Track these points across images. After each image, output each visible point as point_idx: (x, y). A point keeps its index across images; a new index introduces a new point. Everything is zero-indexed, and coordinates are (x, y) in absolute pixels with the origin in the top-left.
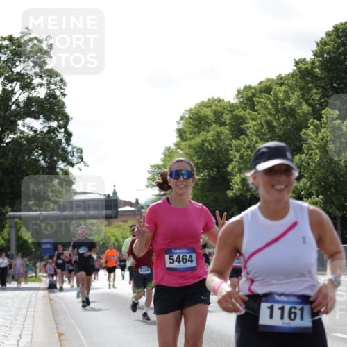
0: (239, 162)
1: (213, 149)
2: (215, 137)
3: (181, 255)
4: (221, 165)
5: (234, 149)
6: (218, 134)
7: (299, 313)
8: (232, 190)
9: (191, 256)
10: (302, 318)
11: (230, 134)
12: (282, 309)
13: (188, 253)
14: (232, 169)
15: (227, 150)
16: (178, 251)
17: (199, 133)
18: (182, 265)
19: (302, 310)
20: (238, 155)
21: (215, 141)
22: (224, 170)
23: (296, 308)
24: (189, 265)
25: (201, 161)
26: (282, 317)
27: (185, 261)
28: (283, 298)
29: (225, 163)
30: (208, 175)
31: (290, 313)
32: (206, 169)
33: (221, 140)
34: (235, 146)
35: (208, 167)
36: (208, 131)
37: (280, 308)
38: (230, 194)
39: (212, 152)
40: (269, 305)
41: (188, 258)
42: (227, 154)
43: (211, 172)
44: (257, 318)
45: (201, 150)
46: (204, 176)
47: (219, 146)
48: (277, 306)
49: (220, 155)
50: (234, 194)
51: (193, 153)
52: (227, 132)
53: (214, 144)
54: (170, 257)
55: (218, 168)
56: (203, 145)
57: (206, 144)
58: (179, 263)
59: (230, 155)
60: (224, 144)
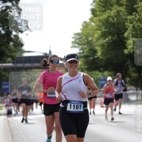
0: (132, 30)
1: (115, 22)
2: (116, 14)
4: (120, 33)
5: (129, 21)
6: (118, 12)
7: (79, 107)
8: (127, 49)
10: (80, 108)
11: (126, 12)
12: (74, 106)
14: (127, 35)
15: (124, 23)
17: (105, 11)
19: (80, 106)
20: (131, 26)
21: (116, 16)
22: (122, 36)
23: (78, 105)
25: (107, 30)
26: (74, 108)
28: (74, 102)
29: (122, 31)
30: (112, 40)
31: (77, 107)
32: (110, 35)
33: (120, 15)
34: (129, 19)
35: (111, 34)
36: (111, 10)
37: (73, 105)
38: (126, 51)
39: (114, 24)
40: (70, 104)
42: (124, 26)
43: (113, 37)
44: (66, 108)
45: (107, 23)
46: (109, 40)
47: (118, 20)
48: (72, 105)
49: (120, 26)
50: (129, 52)
51: (101, 25)
52: (124, 10)
53: (115, 19)
55: (118, 34)
56: (108, 19)
57: (110, 19)
59: (126, 25)
60: (122, 18)
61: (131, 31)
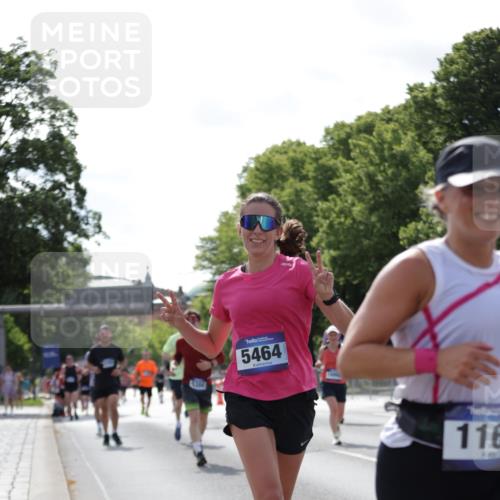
0: (327, 234)
2: (293, 197)
3: (260, 348)
5: (320, 214)
6: (298, 193)
9: (277, 347)
11: (315, 193)
12: (483, 430)
13: (271, 342)
14: (318, 244)
15: (310, 216)
16: (253, 341)
18: (263, 363)
20: (325, 223)
21: (292, 203)
24: (274, 361)
26: (482, 444)
27: (266, 355)
33: (301, 200)
34: (322, 210)
36: (283, 189)
37: (479, 429)
40: (460, 424)
41: (271, 350)
42: (311, 223)
47: (299, 210)
52: (310, 189)
53: (291, 207)
54: (243, 352)
58: (259, 360)
59: (315, 222)
60: (306, 206)
61: (325, 235)
